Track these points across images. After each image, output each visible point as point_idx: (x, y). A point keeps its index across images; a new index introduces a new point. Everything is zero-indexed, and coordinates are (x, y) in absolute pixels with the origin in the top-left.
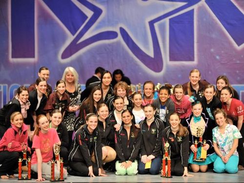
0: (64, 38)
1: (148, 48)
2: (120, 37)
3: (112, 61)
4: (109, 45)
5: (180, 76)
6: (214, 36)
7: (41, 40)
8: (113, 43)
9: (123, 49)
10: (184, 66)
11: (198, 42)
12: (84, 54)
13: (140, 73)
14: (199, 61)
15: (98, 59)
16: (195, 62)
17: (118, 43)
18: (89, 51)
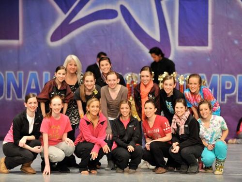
0: (54, 17)
1: (153, 30)
2: (120, 17)
3: (111, 44)
4: (108, 26)
5: (190, 63)
6: (232, 16)
7: (27, 19)
8: (112, 24)
9: (124, 31)
10: (195, 52)
11: (213, 24)
12: (78, 36)
13: (144, 60)
14: (214, 47)
15: (94, 42)
16: (209, 48)
17: (118, 24)
18: (84, 33)
